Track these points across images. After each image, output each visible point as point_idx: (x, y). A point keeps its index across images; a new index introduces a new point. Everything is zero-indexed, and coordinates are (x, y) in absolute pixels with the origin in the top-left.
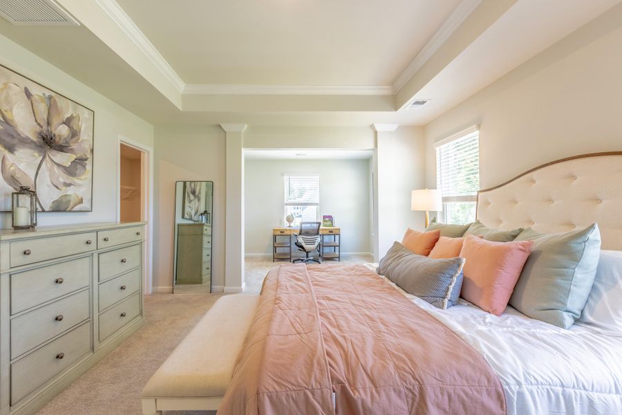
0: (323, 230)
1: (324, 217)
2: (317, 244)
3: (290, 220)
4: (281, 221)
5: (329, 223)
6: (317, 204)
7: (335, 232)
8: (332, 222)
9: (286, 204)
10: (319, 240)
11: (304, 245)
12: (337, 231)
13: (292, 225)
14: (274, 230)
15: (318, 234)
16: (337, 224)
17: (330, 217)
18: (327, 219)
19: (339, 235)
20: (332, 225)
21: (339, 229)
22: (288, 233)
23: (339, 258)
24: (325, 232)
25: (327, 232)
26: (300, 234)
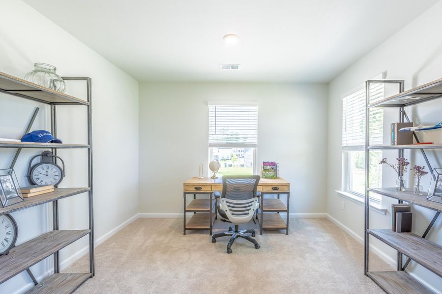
0: (262, 185)
1: (265, 164)
2: (252, 213)
3: (214, 167)
4: (201, 169)
5: (272, 173)
6: (254, 146)
7: (281, 189)
8: (276, 171)
9: (212, 145)
10: (256, 205)
11: (229, 214)
12: (285, 189)
13: (217, 175)
14: (185, 185)
15: (253, 194)
16: (285, 175)
17: (273, 164)
18: (268, 167)
19: (288, 193)
20: (275, 177)
21: (288, 185)
22: (208, 189)
23: (287, 229)
24: (265, 189)
25: (269, 189)
26: (224, 196)
